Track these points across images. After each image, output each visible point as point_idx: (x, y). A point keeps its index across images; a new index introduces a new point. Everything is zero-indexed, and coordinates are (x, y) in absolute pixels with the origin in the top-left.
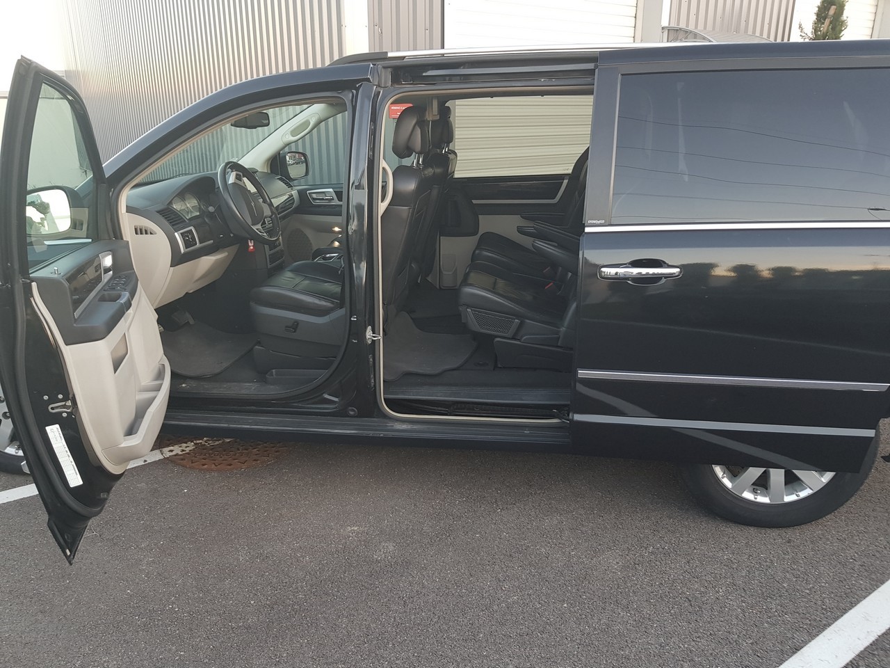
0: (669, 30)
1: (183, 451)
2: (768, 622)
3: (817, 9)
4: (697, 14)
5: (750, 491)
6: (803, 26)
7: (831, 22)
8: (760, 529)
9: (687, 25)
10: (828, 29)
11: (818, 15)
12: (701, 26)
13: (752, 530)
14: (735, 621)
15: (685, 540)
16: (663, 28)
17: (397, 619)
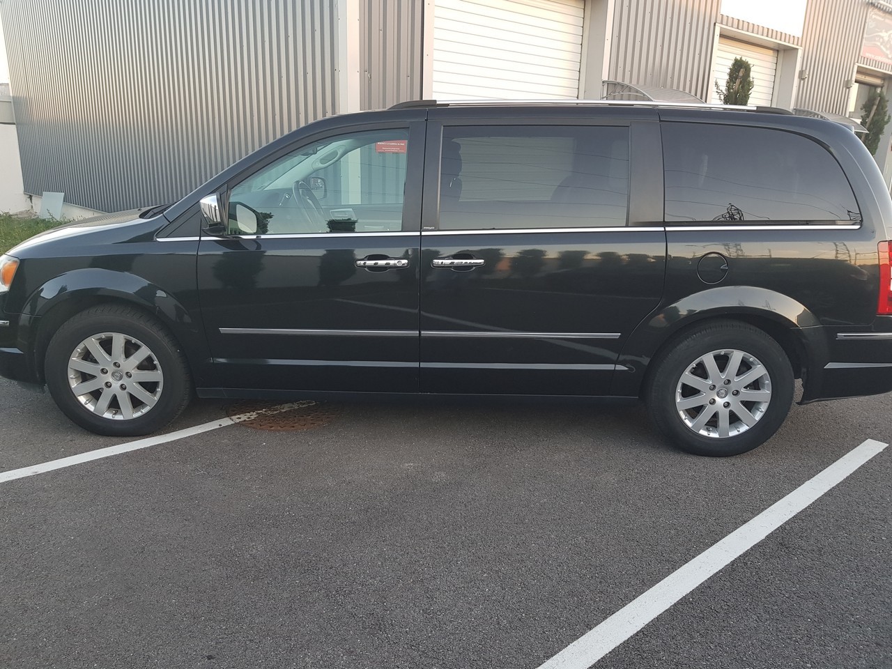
0: (609, 83)
1: (249, 418)
2: (724, 508)
3: (729, 70)
4: (631, 72)
5: (704, 430)
6: (719, 83)
7: (741, 83)
8: (712, 458)
9: (623, 81)
10: (738, 88)
11: (731, 75)
12: (634, 81)
13: (707, 459)
14: (702, 508)
15: (660, 465)
16: (603, 82)
17: (463, 514)
